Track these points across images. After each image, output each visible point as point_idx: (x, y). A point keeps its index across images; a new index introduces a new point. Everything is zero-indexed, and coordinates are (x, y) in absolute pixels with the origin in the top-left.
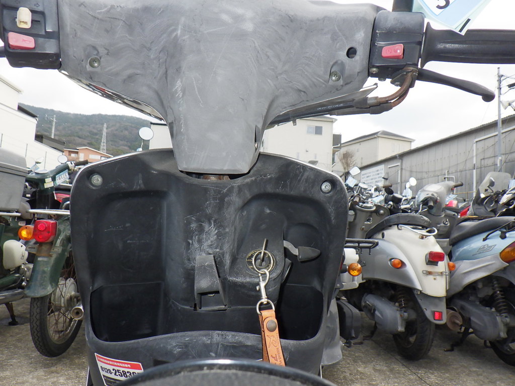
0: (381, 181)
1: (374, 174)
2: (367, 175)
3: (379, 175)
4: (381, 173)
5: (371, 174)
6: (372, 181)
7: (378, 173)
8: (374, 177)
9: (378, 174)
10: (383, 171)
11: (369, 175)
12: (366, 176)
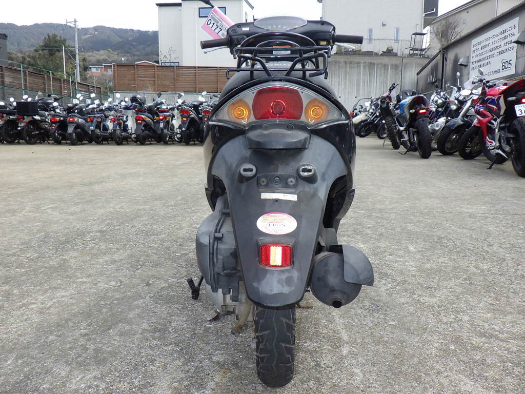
0: (511, 49)
1: (496, 39)
2: (483, 44)
3: (509, 39)
4: (512, 35)
5: (491, 41)
6: (492, 53)
7: (503, 36)
8: (498, 44)
9: (505, 38)
10: (515, 31)
11: (487, 43)
12: (479, 47)
